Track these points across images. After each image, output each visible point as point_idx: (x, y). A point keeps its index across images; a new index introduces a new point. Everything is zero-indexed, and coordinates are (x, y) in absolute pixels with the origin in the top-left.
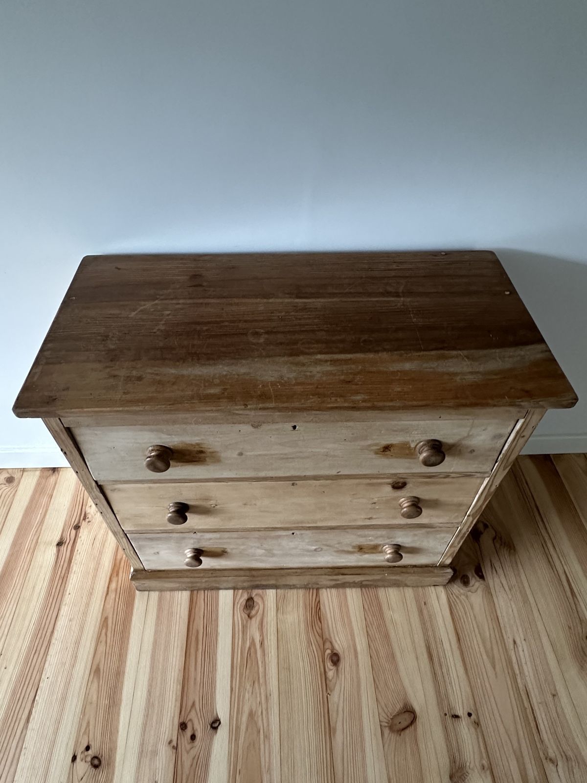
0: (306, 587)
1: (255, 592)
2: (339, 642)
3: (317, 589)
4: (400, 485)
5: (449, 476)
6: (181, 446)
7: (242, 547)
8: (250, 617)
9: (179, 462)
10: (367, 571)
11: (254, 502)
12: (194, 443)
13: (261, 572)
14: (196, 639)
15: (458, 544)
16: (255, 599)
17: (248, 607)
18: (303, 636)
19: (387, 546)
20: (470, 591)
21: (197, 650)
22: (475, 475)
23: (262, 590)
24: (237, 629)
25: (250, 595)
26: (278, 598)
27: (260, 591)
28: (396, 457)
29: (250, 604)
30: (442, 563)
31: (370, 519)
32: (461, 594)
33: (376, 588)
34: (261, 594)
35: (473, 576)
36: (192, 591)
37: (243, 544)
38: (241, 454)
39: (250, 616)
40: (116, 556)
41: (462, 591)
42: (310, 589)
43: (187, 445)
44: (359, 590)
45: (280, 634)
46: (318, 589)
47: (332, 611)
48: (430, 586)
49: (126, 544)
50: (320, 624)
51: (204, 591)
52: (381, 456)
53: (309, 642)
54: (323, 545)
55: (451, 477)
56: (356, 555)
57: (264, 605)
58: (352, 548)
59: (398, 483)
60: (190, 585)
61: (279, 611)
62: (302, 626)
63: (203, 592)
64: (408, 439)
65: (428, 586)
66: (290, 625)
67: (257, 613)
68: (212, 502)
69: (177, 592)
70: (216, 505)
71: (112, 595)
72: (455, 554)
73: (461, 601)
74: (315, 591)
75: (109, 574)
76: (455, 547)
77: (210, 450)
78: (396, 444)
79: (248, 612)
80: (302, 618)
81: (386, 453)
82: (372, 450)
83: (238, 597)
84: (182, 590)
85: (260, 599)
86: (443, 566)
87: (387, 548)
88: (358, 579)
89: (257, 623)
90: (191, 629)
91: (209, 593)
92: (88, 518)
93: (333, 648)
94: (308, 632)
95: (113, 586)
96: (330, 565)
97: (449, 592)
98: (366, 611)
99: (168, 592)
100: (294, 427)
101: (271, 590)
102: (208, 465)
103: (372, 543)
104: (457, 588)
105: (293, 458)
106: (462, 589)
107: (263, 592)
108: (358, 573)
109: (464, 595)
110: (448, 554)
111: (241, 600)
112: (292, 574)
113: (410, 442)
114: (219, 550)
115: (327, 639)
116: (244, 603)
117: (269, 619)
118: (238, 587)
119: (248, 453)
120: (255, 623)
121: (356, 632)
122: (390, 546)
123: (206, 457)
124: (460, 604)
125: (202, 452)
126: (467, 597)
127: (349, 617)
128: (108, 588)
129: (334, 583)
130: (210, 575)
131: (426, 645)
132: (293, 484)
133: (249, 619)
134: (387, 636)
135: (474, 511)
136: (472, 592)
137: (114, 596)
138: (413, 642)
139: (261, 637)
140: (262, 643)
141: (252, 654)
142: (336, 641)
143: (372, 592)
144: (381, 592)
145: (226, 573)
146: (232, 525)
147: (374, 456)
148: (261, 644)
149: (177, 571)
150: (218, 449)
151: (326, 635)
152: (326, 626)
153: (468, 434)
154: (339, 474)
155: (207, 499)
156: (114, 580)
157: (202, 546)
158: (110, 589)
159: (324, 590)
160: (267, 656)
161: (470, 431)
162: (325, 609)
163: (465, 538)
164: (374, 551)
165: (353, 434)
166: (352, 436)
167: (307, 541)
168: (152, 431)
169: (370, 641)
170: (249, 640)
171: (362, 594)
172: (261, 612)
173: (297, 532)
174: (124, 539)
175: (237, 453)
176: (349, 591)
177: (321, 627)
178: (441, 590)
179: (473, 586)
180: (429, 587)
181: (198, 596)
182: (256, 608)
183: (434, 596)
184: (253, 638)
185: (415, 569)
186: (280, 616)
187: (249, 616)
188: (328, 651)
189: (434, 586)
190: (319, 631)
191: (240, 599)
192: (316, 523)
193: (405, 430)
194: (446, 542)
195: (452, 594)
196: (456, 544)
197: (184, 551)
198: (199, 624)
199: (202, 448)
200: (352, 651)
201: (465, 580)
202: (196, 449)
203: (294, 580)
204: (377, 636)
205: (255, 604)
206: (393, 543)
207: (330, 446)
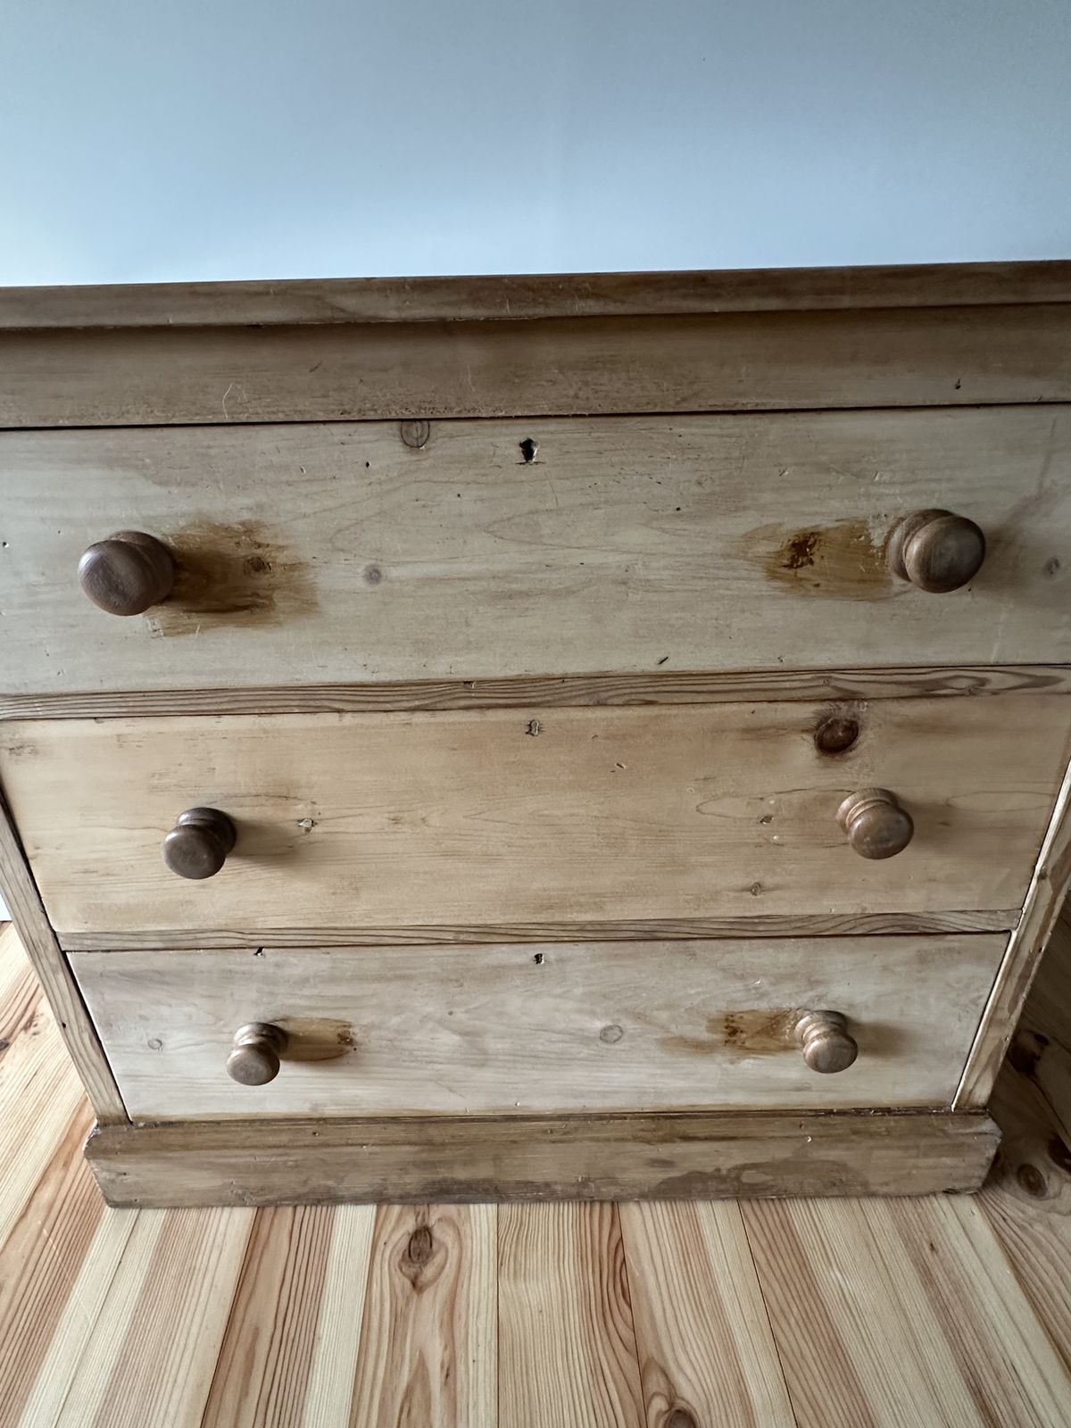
0: (581, 1194)
1: (437, 1213)
2: (689, 1371)
3: (613, 1203)
4: (840, 734)
5: (983, 682)
6: (196, 539)
7: (394, 1021)
8: (416, 1285)
9: (197, 612)
10: (753, 1128)
11: (422, 813)
12: (233, 520)
13: (454, 1130)
14: (247, 1356)
15: (1011, 1011)
16: (438, 1233)
17: (414, 1258)
18: (579, 1353)
19: (807, 1019)
20: (1053, 1209)
21: (244, 1393)
22: (1057, 680)
23: (458, 1206)
24: (375, 1324)
25: (424, 1219)
26: (502, 1227)
27: (451, 1209)
28: (830, 594)
29: (420, 1246)
30: (963, 1102)
31: (756, 889)
32: (1032, 1218)
33: (779, 1199)
34: (455, 1217)
35: (1051, 1169)
36: (261, 1208)
37: (399, 1010)
38: (374, 575)
39: (419, 1284)
40: (78, 1115)
41: (1031, 1212)
42: (592, 1202)
43: (215, 529)
44: (732, 1206)
45: (505, 1346)
46: (615, 1203)
47: (660, 1269)
48: (934, 1194)
49: (68, 1001)
50: (626, 1307)
51: (295, 1207)
52: (788, 585)
53: (596, 1371)
54: (626, 1011)
55: (988, 687)
56: (719, 1058)
57: (461, 1248)
58: (708, 1031)
59: (836, 722)
60: (254, 1182)
61: (504, 1269)
62: (574, 1317)
63: (290, 1210)
64: (863, 509)
65: (928, 1195)
66: (536, 1314)
67: (440, 1273)
68: (301, 810)
69: (219, 1210)
70: (313, 823)
71: (35, 1220)
72: (1001, 1059)
73: (1038, 1243)
74: (607, 1208)
75: (43, 1165)
76: (1002, 1023)
77: (282, 558)
78: (828, 530)
79: (412, 1271)
80: (573, 1294)
81: (801, 573)
82: (757, 559)
83: (389, 1226)
84: (231, 1205)
85: (451, 1232)
86: (968, 1111)
87: (807, 1025)
88: (728, 1157)
89: (438, 1307)
90: (238, 1324)
91: (307, 1214)
92: (36, 1025)
93: (672, 1396)
94: (589, 1341)
95: (46, 1194)
96: (648, 1104)
97: (995, 1214)
98: (761, 1270)
99: (194, 1213)
100: (527, 448)
101: (483, 1206)
102: (279, 624)
103: (763, 1006)
104: (1013, 1203)
105: (526, 594)
106: (1033, 1207)
107: (459, 1214)
108: (731, 1135)
109: (1041, 1222)
110: (984, 1058)
111: (395, 1238)
112: (539, 1136)
113: (870, 519)
114: (330, 1033)
115: (650, 1360)
116: (404, 1243)
117: (475, 1289)
118: (391, 1191)
119: (394, 573)
120: (431, 1305)
121: (739, 1340)
122: (816, 1016)
123: (273, 588)
124: (1034, 1248)
125: (259, 565)
126: (1051, 1227)
127: (713, 1291)
128: (31, 1199)
129: (660, 1175)
130: (309, 1140)
131: (967, 1381)
132: (531, 728)
133: (416, 1296)
134: (836, 1351)
135: (1057, 855)
136: (1059, 1213)
137: (40, 1223)
138: (924, 1373)
139: (448, 1352)
140: (449, 1374)
141: (414, 1412)
142: (680, 1369)
143: (769, 1211)
144: (798, 1212)
145: (355, 1133)
146: (362, 912)
147: (762, 586)
148: (447, 1376)
149: (216, 1124)
150: (306, 554)
151: (649, 1348)
152: (646, 1318)
153: (1040, 485)
154: (666, 667)
155: (285, 796)
156: (55, 1177)
157: (282, 1014)
158: (34, 1204)
159: (633, 1207)
160: (464, 1419)
161: (1045, 469)
162: (639, 1261)
163: (1030, 981)
164: (772, 1043)
165: (699, 483)
166: (696, 489)
167: (578, 991)
168: (110, 462)
169: (788, 1371)
170: (411, 1361)
171: (744, 1217)
172: (449, 1271)
173: (550, 952)
174: (62, 978)
175: (361, 570)
176: (702, 1209)
177: (630, 1324)
178: (967, 1207)
179: (1057, 1195)
180: (933, 1199)
181: (276, 1221)
182: (438, 1259)
183: (953, 1227)
184: (421, 1354)
185: (891, 1121)
186: (506, 1285)
187: (414, 1284)
188: (659, 1404)
189: (948, 1192)
190: (626, 1333)
191: (393, 1230)
192: (599, 907)
193: (853, 468)
194: (974, 1002)
195: (1004, 1219)
196: (1004, 1014)
197: (232, 1033)
198: (264, 1307)
199: (259, 546)
200: (735, 1399)
201: (1032, 1179)
202: (242, 552)
203: (545, 1164)
204: (806, 1352)
205: (435, 1246)
206: (824, 1007)
207: (636, 537)
